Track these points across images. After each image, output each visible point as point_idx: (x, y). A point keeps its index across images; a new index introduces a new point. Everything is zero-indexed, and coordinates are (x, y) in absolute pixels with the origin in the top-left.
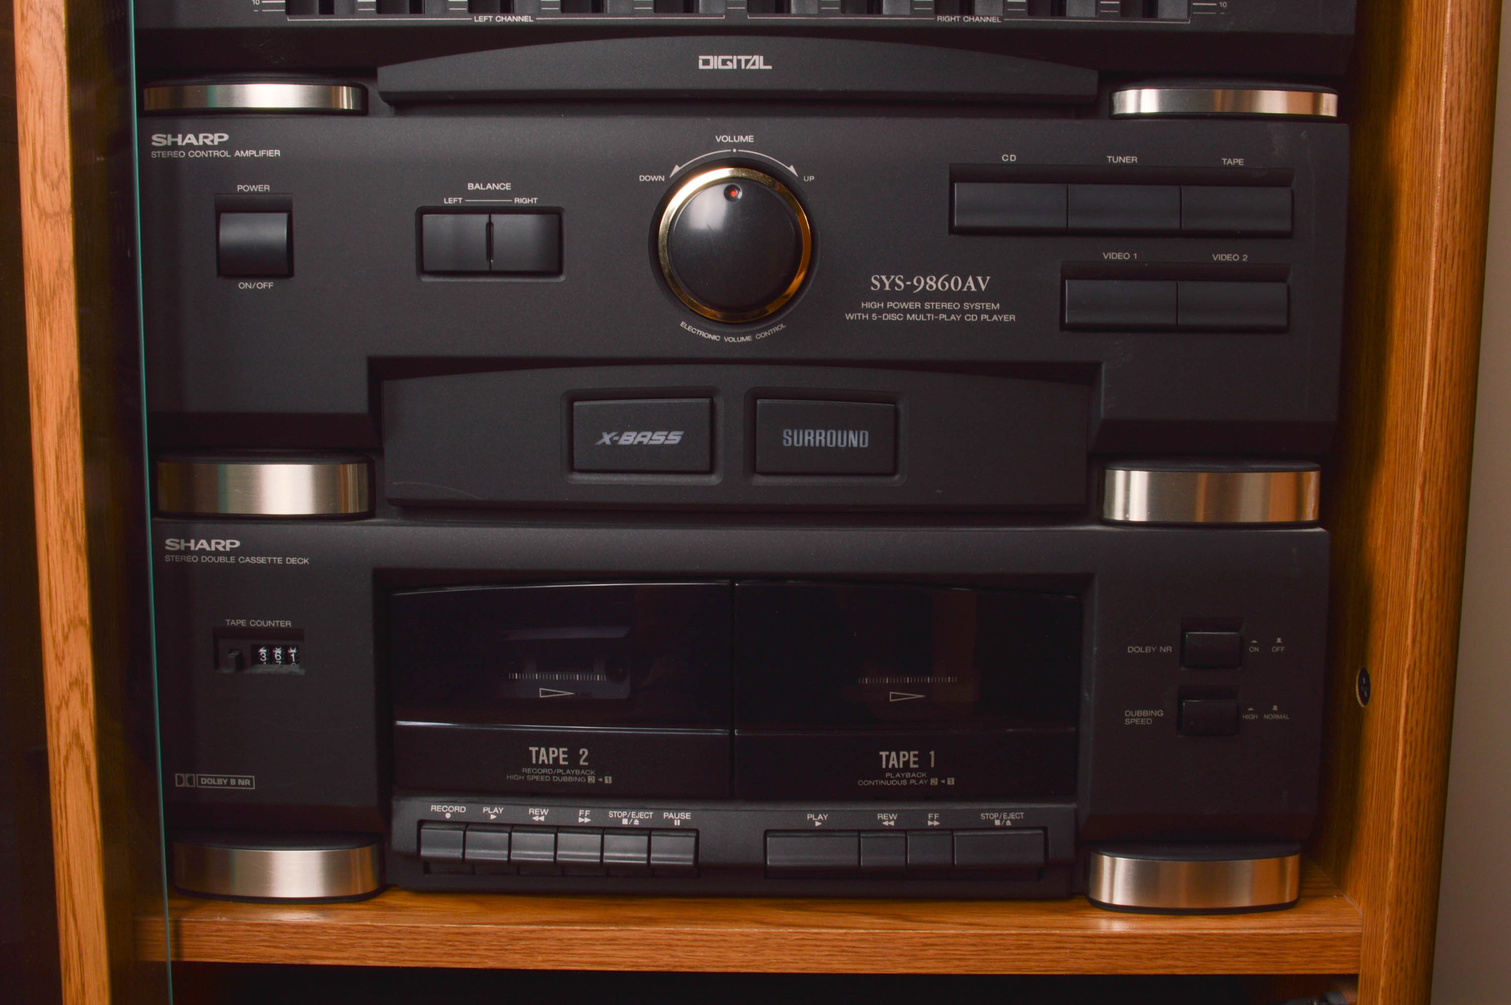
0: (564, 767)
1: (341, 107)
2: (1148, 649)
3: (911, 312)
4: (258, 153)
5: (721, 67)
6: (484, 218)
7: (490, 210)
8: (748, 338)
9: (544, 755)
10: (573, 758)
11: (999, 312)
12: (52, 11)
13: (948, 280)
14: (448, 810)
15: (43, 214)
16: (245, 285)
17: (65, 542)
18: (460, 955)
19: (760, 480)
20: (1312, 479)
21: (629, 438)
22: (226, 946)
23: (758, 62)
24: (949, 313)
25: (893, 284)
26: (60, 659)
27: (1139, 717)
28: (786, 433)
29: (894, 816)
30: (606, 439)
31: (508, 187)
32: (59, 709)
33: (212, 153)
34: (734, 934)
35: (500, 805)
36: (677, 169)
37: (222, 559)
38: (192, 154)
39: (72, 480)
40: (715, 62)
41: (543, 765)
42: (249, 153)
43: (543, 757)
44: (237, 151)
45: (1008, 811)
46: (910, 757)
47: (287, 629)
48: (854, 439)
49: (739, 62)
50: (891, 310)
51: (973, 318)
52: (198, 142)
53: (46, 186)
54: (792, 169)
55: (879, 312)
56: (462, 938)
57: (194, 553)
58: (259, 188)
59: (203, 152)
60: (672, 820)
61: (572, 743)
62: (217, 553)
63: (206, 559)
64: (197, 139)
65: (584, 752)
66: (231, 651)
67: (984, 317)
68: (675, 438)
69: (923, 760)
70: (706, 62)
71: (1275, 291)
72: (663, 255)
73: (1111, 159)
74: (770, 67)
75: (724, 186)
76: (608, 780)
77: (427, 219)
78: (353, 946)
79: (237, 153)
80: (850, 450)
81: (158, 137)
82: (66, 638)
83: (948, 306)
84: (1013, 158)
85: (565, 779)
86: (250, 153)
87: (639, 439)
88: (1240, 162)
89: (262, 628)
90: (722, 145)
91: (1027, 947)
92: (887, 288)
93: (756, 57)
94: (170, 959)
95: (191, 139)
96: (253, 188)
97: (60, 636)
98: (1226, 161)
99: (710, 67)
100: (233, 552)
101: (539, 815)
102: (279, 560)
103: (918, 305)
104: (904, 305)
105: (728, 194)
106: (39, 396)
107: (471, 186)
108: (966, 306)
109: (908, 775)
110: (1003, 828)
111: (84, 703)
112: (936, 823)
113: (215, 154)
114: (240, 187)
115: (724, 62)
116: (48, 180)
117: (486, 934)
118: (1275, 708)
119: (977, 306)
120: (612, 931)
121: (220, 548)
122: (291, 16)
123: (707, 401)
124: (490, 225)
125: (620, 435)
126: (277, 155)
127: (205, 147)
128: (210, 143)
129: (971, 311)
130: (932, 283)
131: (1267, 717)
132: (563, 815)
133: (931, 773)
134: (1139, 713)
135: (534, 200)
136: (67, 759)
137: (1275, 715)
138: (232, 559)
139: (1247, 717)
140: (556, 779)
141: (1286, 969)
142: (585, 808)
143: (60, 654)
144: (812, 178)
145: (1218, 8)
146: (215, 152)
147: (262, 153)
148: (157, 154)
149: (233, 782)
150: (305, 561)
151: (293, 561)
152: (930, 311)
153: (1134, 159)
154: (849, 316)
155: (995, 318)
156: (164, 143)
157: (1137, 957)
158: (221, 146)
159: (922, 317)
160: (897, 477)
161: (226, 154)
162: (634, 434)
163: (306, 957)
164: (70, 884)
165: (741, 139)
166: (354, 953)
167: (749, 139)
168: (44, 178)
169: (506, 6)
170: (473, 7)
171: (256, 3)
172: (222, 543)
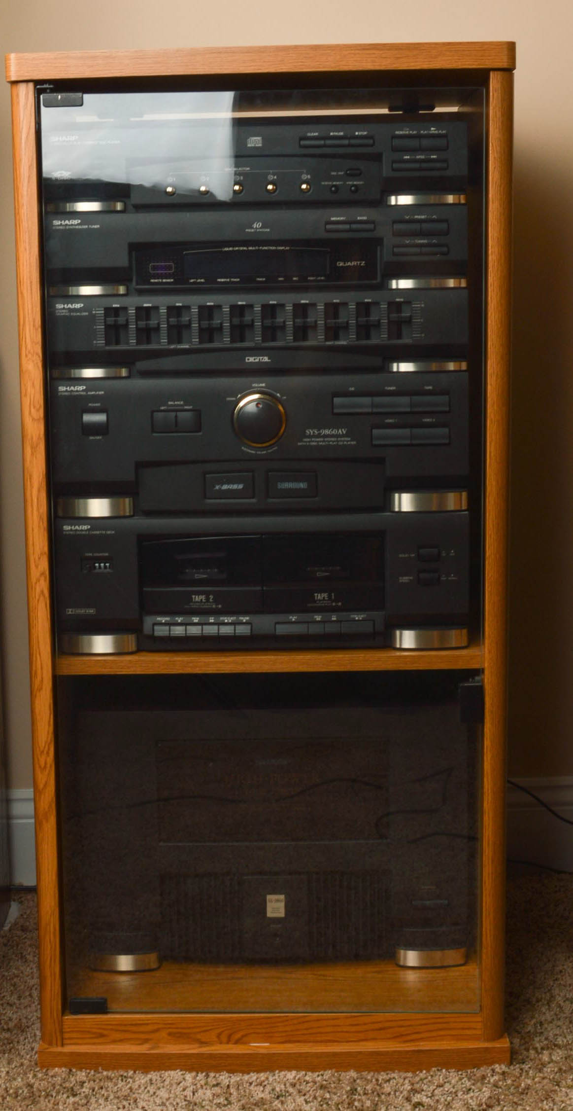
0: (205, 602)
1: (123, 376)
2: (406, 556)
3: (320, 442)
5: (253, 361)
6: (173, 414)
7: (177, 411)
8: (265, 452)
10: (208, 599)
11: (351, 441)
12: (37, 354)
13: (333, 430)
14: (163, 620)
15: (33, 419)
16: (91, 438)
17: (39, 527)
18: (170, 669)
19: (270, 500)
20: (464, 494)
21: (225, 487)
23: (266, 359)
24: (333, 442)
25: (314, 432)
26: (37, 567)
27: (405, 579)
28: (279, 484)
29: (320, 617)
30: (217, 487)
31: (182, 403)
32: (36, 583)
34: (265, 660)
35: (181, 617)
36: (239, 396)
37: (83, 533)
38: (73, 393)
39: (43, 506)
40: (251, 359)
41: (197, 602)
42: (93, 393)
43: (197, 599)
45: (361, 614)
46: (325, 595)
47: (106, 557)
48: (302, 485)
49: (259, 359)
50: (313, 441)
51: (341, 443)
54: (278, 395)
55: (309, 442)
56: (170, 663)
57: (74, 530)
58: (97, 405)
59: (76, 392)
60: (242, 620)
61: (207, 594)
62: (82, 530)
63: (78, 533)
64: (75, 388)
65: (211, 597)
66: (86, 565)
67: (345, 443)
68: (241, 486)
69: (330, 597)
70: (248, 359)
71: (445, 430)
72: (236, 425)
73: (387, 388)
74: (269, 361)
75: (255, 403)
76: (220, 606)
77: (155, 414)
78: (132, 667)
79: (89, 393)
80: (300, 489)
81: (60, 387)
82: (39, 559)
83: (333, 439)
84: (353, 389)
85: (205, 606)
87: (229, 487)
88: (430, 388)
89: (97, 556)
90: (256, 386)
91: (368, 661)
92: (312, 434)
93: (265, 357)
95: (72, 388)
96: (95, 405)
97: (37, 558)
98: (426, 388)
99: (250, 361)
100: (88, 530)
101: (196, 620)
102: (104, 532)
103: (322, 439)
104: (318, 440)
105: (257, 405)
106: (30, 479)
107: (170, 403)
108: (339, 439)
109: (325, 602)
110: (358, 620)
111: (45, 581)
112: (335, 619)
114: (90, 405)
115: (255, 359)
117: (178, 662)
118: (452, 575)
119: (343, 439)
120: (223, 659)
122: (107, 346)
123: (251, 474)
124: (176, 416)
125: (222, 486)
126: (103, 393)
127: (77, 391)
128: (79, 390)
129: (341, 441)
130: (327, 432)
131: (450, 578)
132: (204, 619)
133: (333, 601)
134: (404, 578)
135: (191, 407)
136: (38, 600)
137: (452, 577)
138: (87, 532)
139: (442, 579)
140: (201, 606)
141: (459, 667)
142: (212, 617)
143: (36, 565)
144: (285, 398)
145: (421, 337)
146: (81, 392)
147: (97, 393)
148: (60, 393)
149: (87, 611)
150: (113, 532)
151: (109, 532)
152: (327, 441)
153: (394, 388)
154: (299, 444)
155: (349, 443)
156: (63, 389)
157: (406, 664)
158: (83, 391)
159: (324, 443)
160: (317, 498)
161: (85, 393)
162: (227, 486)
163: (116, 672)
164: (38, 642)
165: (261, 385)
166: (132, 669)
167: (264, 385)
168: (34, 407)
169: (180, 342)
170: (169, 343)
171: (95, 342)
172: (84, 527)
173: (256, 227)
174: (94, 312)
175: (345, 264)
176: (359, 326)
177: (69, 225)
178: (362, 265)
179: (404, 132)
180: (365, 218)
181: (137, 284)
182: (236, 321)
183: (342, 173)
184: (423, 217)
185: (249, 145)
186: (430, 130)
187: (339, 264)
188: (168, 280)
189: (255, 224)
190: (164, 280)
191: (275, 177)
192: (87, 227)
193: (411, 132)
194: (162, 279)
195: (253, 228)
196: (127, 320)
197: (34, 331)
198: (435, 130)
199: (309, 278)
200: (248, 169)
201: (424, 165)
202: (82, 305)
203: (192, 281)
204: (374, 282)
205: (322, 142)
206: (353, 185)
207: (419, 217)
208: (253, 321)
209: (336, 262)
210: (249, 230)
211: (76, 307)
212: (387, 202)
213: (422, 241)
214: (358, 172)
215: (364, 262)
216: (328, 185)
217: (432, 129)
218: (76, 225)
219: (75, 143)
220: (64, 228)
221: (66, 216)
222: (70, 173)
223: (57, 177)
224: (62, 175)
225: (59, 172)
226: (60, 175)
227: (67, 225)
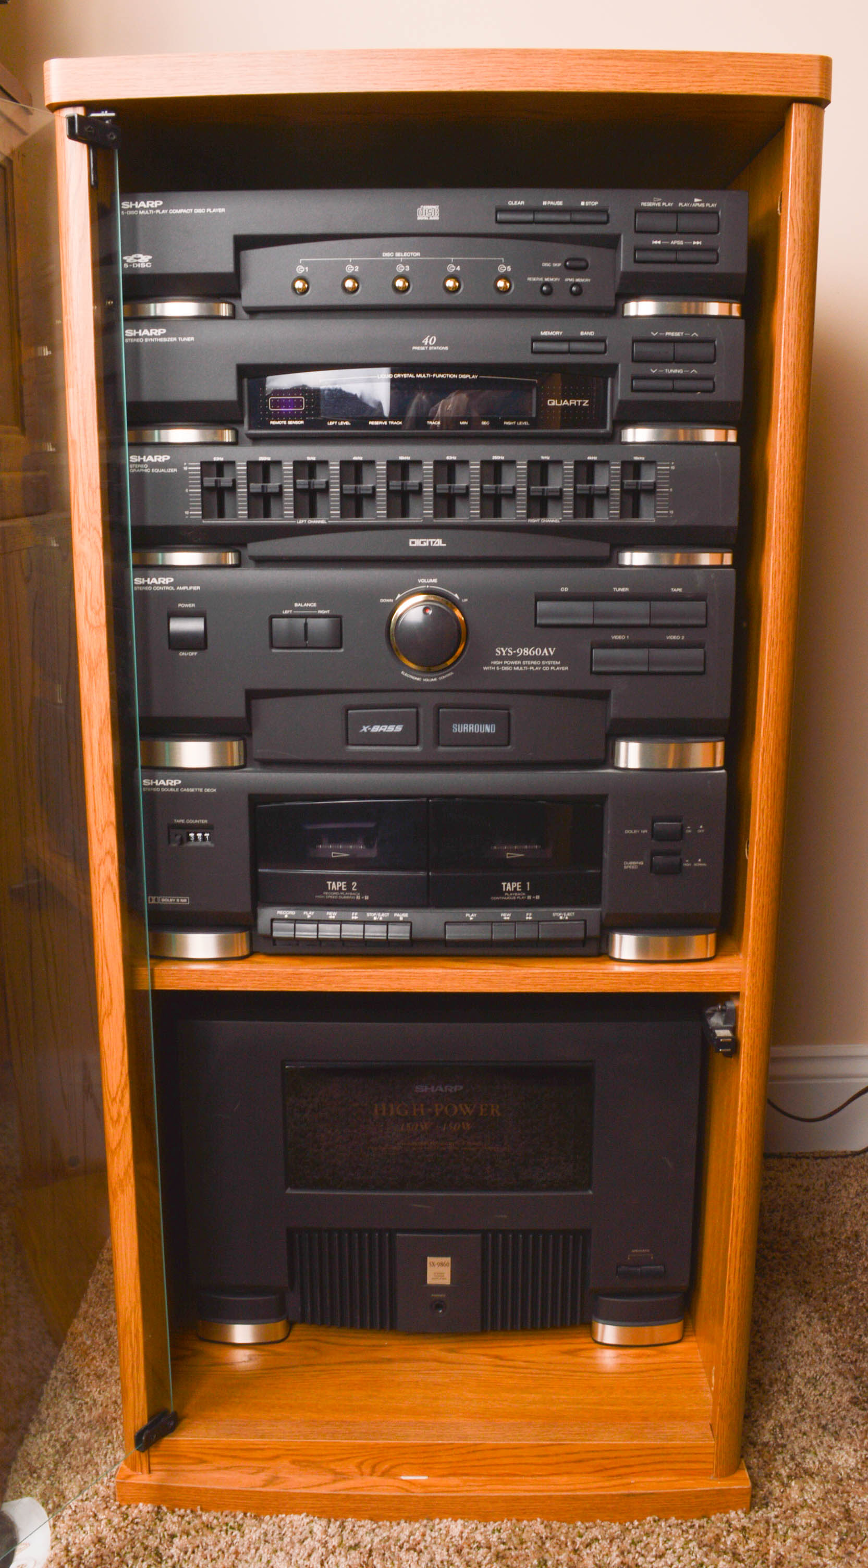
0: (345, 892)
1: (228, 563)
2: (635, 831)
3: (516, 666)
4: (188, 588)
5: (421, 545)
6: (303, 620)
7: (306, 617)
8: (435, 679)
9: (334, 886)
10: (349, 887)
11: (560, 666)
12: (95, 529)
13: (534, 650)
14: (286, 913)
15: (91, 626)
16: (182, 654)
17: (103, 784)
18: (294, 985)
19: (441, 749)
20: (720, 746)
21: (376, 729)
22: (177, 982)
23: (439, 543)
24: (535, 666)
25: (507, 652)
26: (100, 842)
27: (632, 865)
28: (455, 726)
29: (509, 915)
30: (365, 729)
31: (315, 605)
32: (100, 865)
34: (430, 973)
35: (312, 910)
36: (399, 596)
37: (172, 790)
39: (107, 755)
40: (418, 543)
41: (334, 891)
42: (184, 588)
45: (567, 912)
46: (517, 885)
47: (205, 824)
48: (489, 729)
49: (430, 542)
50: (506, 665)
51: (547, 669)
52: (158, 582)
54: (456, 596)
55: (500, 666)
56: (295, 976)
57: (158, 787)
58: (190, 606)
60: (399, 918)
61: (348, 879)
62: (169, 787)
63: (164, 790)
65: (355, 884)
66: (176, 835)
67: (552, 668)
68: (399, 728)
69: (524, 887)
70: (413, 543)
71: (698, 653)
72: (393, 639)
73: (614, 589)
74: (445, 545)
75: (422, 608)
76: (367, 898)
77: (274, 620)
78: (240, 980)
79: (178, 588)
80: (486, 734)
81: (140, 580)
82: (104, 831)
83: (535, 663)
84: (566, 589)
85: (345, 897)
87: (381, 729)
88: (680, 590)
89: (192, 824)
90: (421, 584)
91: (575, 978)
92: (504, 654)
93: (438, 540)
94: (150, 989)
95: (154, 580)
96: (187, 606)
97: (100, 830)
98: (673, 590)
99: (415, 545)
100: (178, 786)
101: (332, 915)
102: (201, 790)
103: (519, 662)
104: (512, 663)
105: (425, 610)
106: (89, 714)
107: (296, 605)
108: (544, 663)
109: (516, 894)
110: (564, 920)
111: (113, 863)
112: (530, 918)
114: (180, 605)
115: (422, 542)
117: (307, 974)
118: (700, 860)
119: (549, 662)
120: (369, 972)
121: (171, 784)
122: (205, 519)
123: (414, 710)
124: (306, 624)
125: (372, 727)
126: (199, 589)
127: (161, 585)
128: (164, 583)
129: (546, 665)
130: (526, 652)
131: (695, 865)
132: (343, 915)
133: (528, 893)
134: (631, 863)
135: (328, 612)
136: (104, 889)
137: (700, 863)
138: (177, 790)
139: (685, 865)
140: (341, 897)
141: (704, 989)
142: (355, 911)
143: (100, 838)
144: (466, 600)
145: (668, 514)
147: (191, 588)
149: (178, 900)
150: (214, 790)
151: (208, 790)
152: (526, 665)
153: (627, 589)
154: (485, 668)
155: (558, 668)
156: (143, 583)
157: (630, 983)
158: (170, 584)
159: (521, 669)
160: (509, 747)
161: (172, 588)
162: (379, 727)
163: (217, 987)
164: (105, 949)
165: (431, 581)
166: (241, 984)
167: (435, 581)
168: (92, 609)
169: (313, 515)
170: (296, 516)
171: (187, 513)
172: (172, 781)
173: (428, 344)
174: (186, 468)
175: (559, 402)
176: (577, 496)
177: (150, 337)
178: (584, 405)
179: (654, 204)
180: (591, 334)
181: (250, 428)
182: (396, 484)
183: (559, 265)
184: (678, 334)
185: (419, 218)
186: (693, 202)
187: (550, 402)
188: (297, 423)
189: (427, 339)
190: (290, 423)
191: (458, 268)
192: (175, 339)
193: (664, 204)
194: (287, 420)
195: (423, 345)
196: (234, 481)
197: (91, 493)
198: (700, 203)
199: (506, 423)
200: (418, 254)
201: (682, 256)
202: (168, 458)
203: (331, 423)
204: (602, 431)
205: (530, 217)
206: (575, 284)
207: (672, 334)
208: (421, 485)
209: (547, 400)
210: (418, 348)
211: (159, 460)
212: (623, 312)
213: (675, 371)
214: (583, 264)
215: (587, 401)
216: (537, 282)
217: (696, 200)
218: (158, 337)
219: (158, 211)
220: (141, 340)
221: (144, 323)
222: (150, 257)
223: (132, 264)
224: (139, 261)
225: (134, 256)
226: (135, 261)
227: (146, 336)
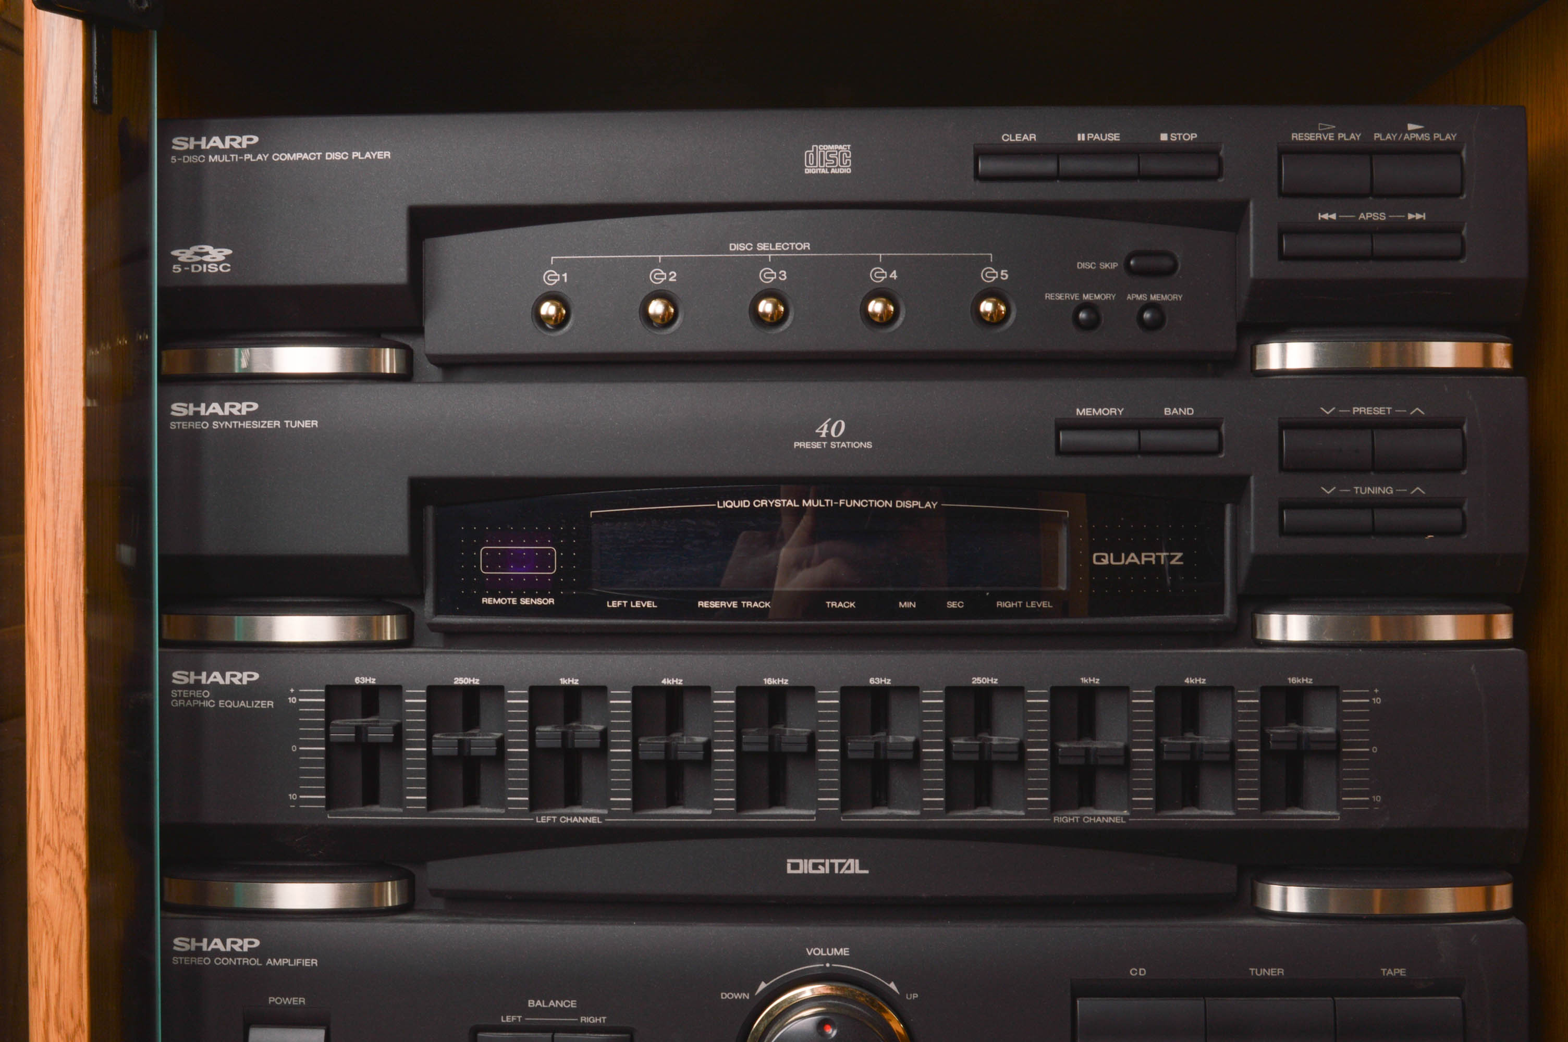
1: (385, 905)
4: (292, 962)
5: (812, 871)
6: (547, 1035)
7: (553, 1030)
12: (71, 848)
23: (853, 866)
31: (573, 1004)
33: (241, 961)
36: (763, 985)
38: (218, 961)
40: (806, 866)
42: (282, 962)
44: (270, 960)
49: (832, 866)
52: (225, 948)
53: (60, 1038)
54: (892, 986)
58: (293, 1001)
59: (231, 959)
64: (225, 944)
70: (795, 866)
73: (1254, 971)
74: (866, 872)
75: (815, 1018)
77: (482, 1037)
79: (269, 962)
81: (180, 941)
84: (1142, 972)
86: (284, 962)
88: (1401, 972)
90: (813, 959)
93: (851, 861)
95: (217, 944)
96: (287, 1001)
98: (1386, 972)
99: (800, 872)
107: (531, 1003)
113: (244, 962)
114: (272, 1000)
115: (815, 866)
116: (62, 1031)
122: (332, 811)
126: (314, 965)
127: (233, 954)
128: (238, 949)
135: (602, 1019)
144: (915, 996)
145: (1371, 803)
146: (244, 959)
147: (297, 962)
148: (179, 960)
153: (1280, 971)
156: (187, 947)
158: (251, 953)
161: (257, 962)
165: (835, 951)
167: (844, 952)
168: (59, 1028)
169: (572, 798)
170: (535, 805)
171: (293, 797)
173: (828, 434)
174: (293, 700)
175: (1118, 558)
176: (1161, 764)
177: (223, 418)
178: (1173, 562)
179: (1319, 136)
180: (1188, 412)
181: (438, 611)
182: (756, 740)
183: (1114, 265)
184: (1380, 411)
185: (808, 171)
186: (1405, 131)
187: (1099, 559)
188: (539, 601)
189: (825, 425)
190: (525, 601)
191: (894, 275)
192: (277, 423)
193: (1342, 136)
194: (519, 596)
195: (817, 438)
196: (398, 730)
197: (65, 768)
198: (1419, 132)
199: (999, 604)
200: (806, 246)
201: (1383, 245)
202: (256, 676)
203: (615, 604)
204: (1214, 619)
205: (1049, 166)
206: (1150, 305)
207: (1367, 411)
208: (812, 739)
209: (1091, 554)
210: (806, 445)
211: (236, 681)
212: (1253, 362)
213: (1376, 491)
214: (1166, 263)
215: (1180, 555)
216: (1068, 301)
217: (1411, 127)
218: (242, 418)
219: (248, 156)
220: (205, 425)
221: (213, 389)
222: (228, 252)
223: (189, 265)
224: (206, 258)
225: (195, 249)
226: (198, 258)
227: (215, 416)
